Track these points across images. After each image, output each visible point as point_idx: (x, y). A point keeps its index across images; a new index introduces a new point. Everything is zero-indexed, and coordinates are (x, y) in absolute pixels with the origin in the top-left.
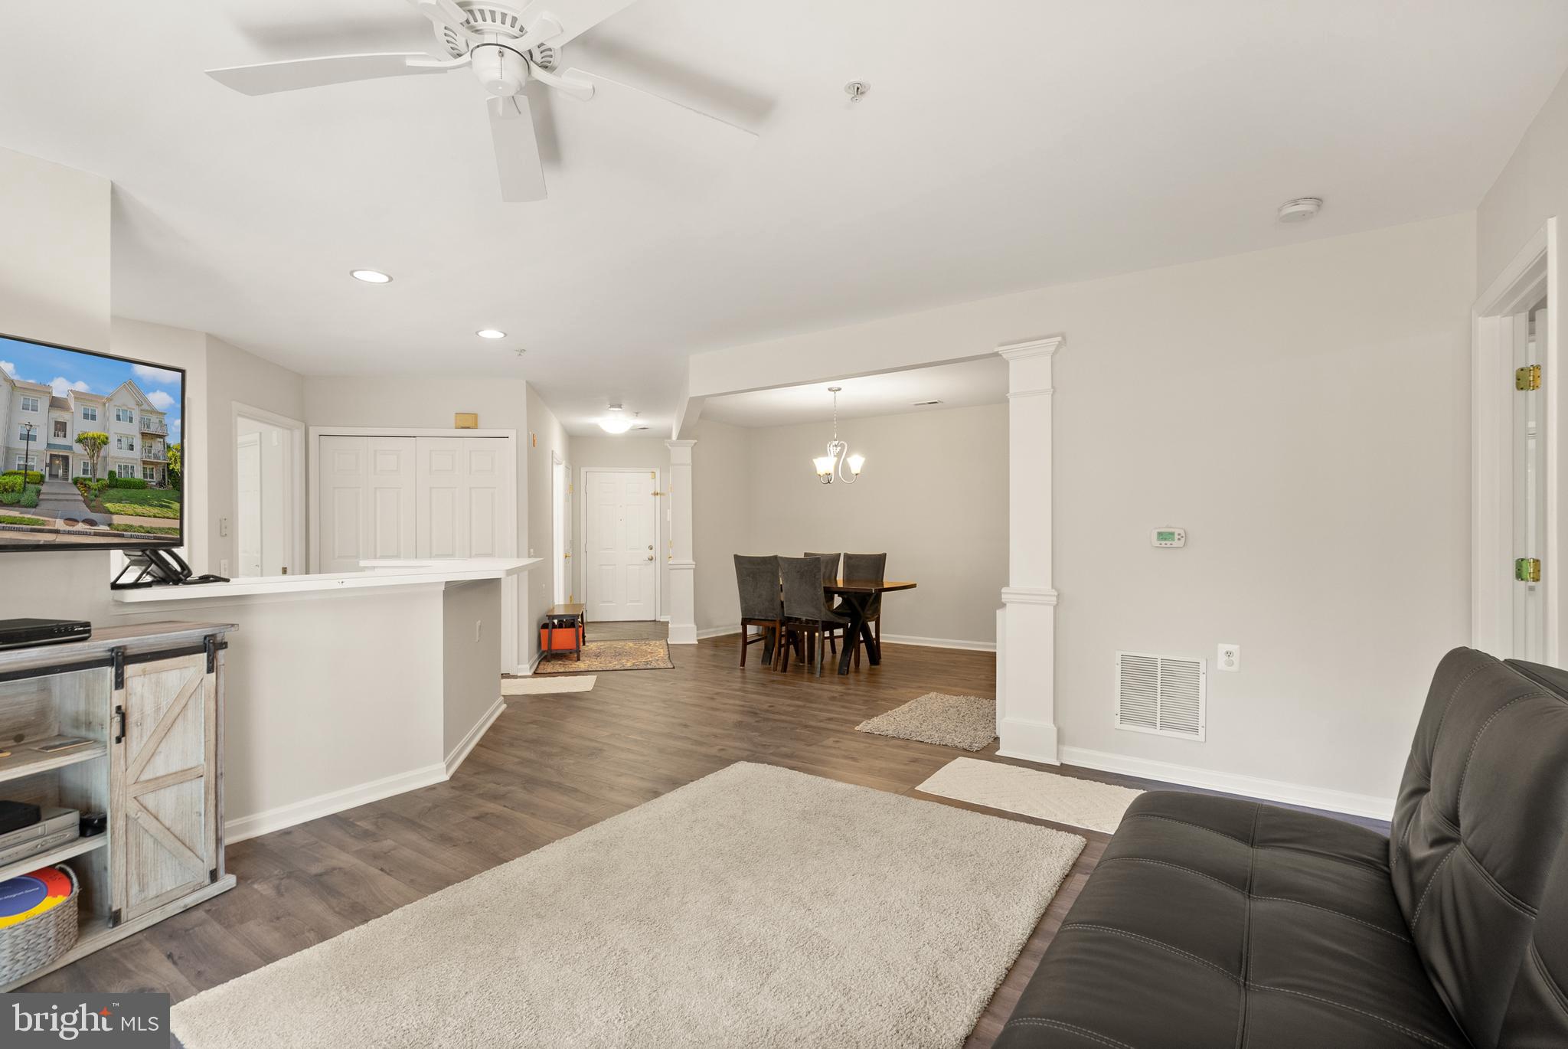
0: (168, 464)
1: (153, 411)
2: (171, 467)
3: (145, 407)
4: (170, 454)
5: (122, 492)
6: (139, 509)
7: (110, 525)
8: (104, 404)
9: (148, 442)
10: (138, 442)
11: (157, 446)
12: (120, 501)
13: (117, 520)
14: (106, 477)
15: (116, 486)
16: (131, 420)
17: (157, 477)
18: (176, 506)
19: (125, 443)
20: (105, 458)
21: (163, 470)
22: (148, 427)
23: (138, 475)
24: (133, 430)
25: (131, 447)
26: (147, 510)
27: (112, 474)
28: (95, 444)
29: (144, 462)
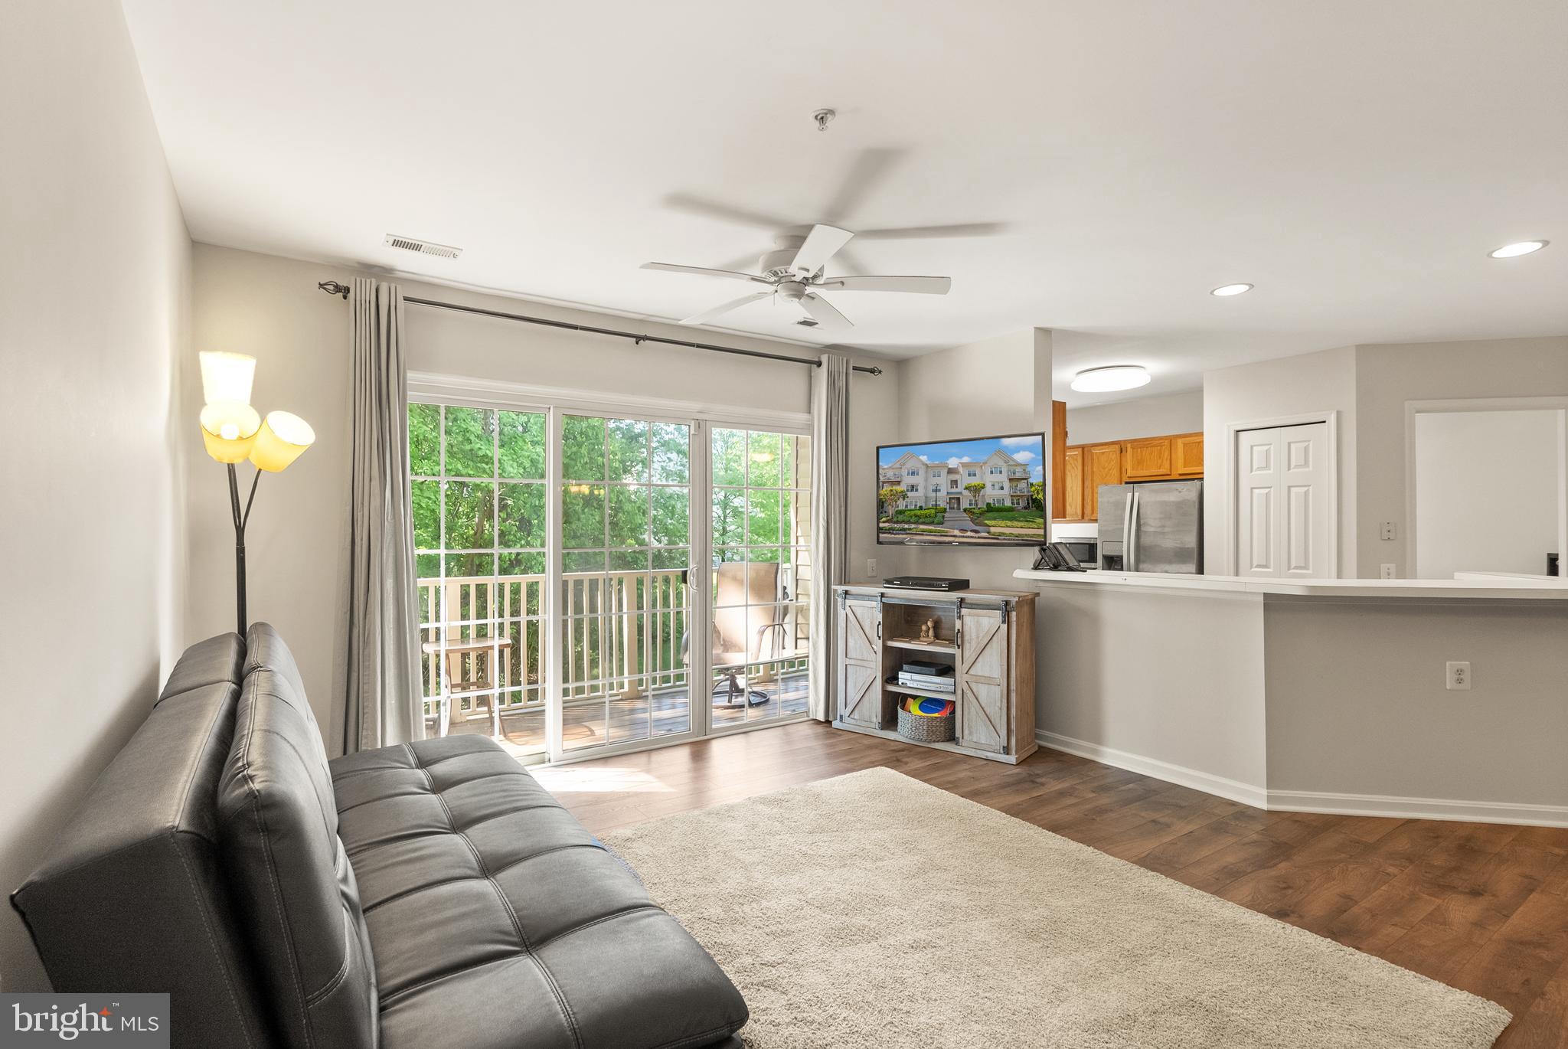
0: (1032, 496)
1: (1018, 464)
2: (1034, 497)
3: (1011, 463)
4: (1033, 489)
5: (996, 514)
6: (1009, 523)
7: (988, 533)
8: (981, 466)
9: (1015, 484)
10: (1007, 485)
11: (1022, 485)
12: (995, 519)
13: (993, 530)
14: (985, 507)
15: (992, 511)
16: (1001, 472)
17: (1022, 504)
18: (1041, 521)
19: (997, 487)
20: (983, 496)
21: (1028, 500)
22: (1014, 473)
23: (1008, 503)
24: (1003, 478)
25: (1002, 488)
26: (1015, 523)
27: (988, 504)
28: (976, 490)
29: (1012, 496)
